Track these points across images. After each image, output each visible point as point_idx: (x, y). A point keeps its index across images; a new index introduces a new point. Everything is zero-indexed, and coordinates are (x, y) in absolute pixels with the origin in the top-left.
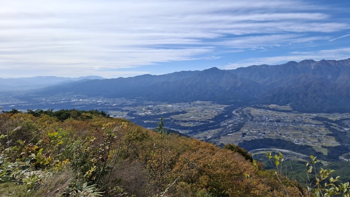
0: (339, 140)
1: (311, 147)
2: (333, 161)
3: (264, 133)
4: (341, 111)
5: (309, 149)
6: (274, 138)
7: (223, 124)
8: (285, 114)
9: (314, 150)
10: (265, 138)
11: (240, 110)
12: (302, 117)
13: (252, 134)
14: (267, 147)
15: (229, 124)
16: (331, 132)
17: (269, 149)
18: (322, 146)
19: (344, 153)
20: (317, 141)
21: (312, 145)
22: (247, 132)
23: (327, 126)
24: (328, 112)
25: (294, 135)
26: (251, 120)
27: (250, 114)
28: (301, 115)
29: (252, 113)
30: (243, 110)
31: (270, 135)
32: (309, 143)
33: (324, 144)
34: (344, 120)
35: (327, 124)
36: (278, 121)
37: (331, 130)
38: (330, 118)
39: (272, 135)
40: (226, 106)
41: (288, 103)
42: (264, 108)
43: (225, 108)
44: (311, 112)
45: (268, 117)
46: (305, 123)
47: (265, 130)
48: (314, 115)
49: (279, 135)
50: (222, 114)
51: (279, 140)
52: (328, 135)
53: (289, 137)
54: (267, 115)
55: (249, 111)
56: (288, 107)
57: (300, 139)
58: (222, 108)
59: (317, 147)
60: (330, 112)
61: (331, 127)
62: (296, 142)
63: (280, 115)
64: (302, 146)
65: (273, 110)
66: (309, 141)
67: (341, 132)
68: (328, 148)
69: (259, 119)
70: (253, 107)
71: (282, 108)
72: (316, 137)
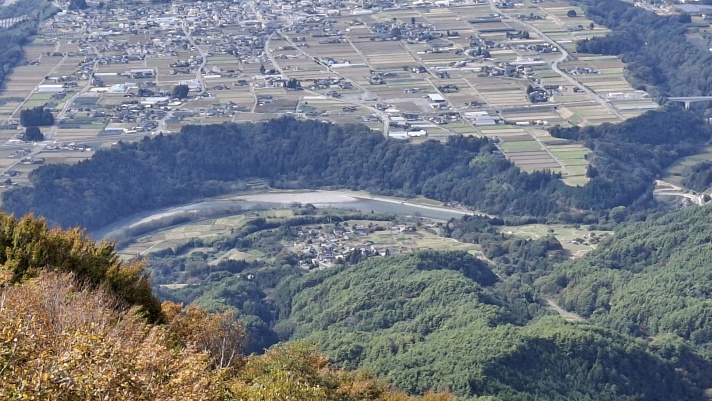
0: (651, 76)
1: (489, 145)
2: (620, 218)
3: (182, 92)
5: (480, 159)
6: (253, 117)
9: (506, 165)
10: (186, 129)
13: (93, 112)
14: (212, 194)
17: (223, 202)
18: (556, 132)
19: (683, 154)
20: (520, 98)
21: (491, 134)
22: (60, 96)
25: (381, 78)
31: (224, 98)
32: (477, 123)
33: (566, 113)
39: (239, 97)
47: (184, 69)
49: (281, 93)
51: (284, 126)
52: (584, 48)
53: (349, 100)
57: (419, 101)
62: (394, 126)
64: (432, 146)
66: (477, 104)
68: (591, 135)
72: (513, 72)
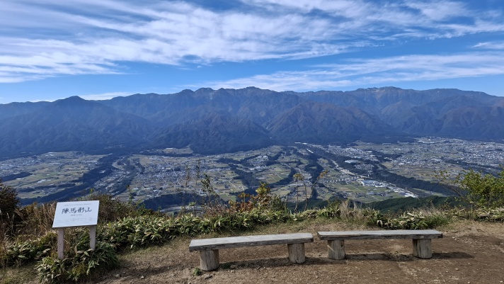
0: (246, 183)
1: (218, 196)
3: (161, 189)
4: (245, 149)
5: (217, 199)
6: (175, 193)
7: (99, 184)
8: (185, 159)
9: (221, 200)
10: (162, 196)
11: (124, 161)
12: (205, 161)
13: (144, 193)
15: (109, 183)
16: (237, 175)
17: (169, 209)
18: (230, 193)
20: (223, 187)
21: (219, 194)
22: (138, 190)
23: (233, 168)
24: (232, 152)
26: (142, 173)
27: (139, 165)
28: (205, 158)
29: (142, 163)
30: (129, 159)
31: (169, 189)
32: (216, 192)
33: (232, 190)
34: (249, 158)
35: (233, 165)
36: (178, 169)
37: (237, 172)
38: (235, 159)
39: (172, 189)
40: (101, 156)
41: (187, 145)
42: (158, 154)
43: (100, 160)
44: (214, 154)
45: (165, 165)
46: (209, 168)
47: (162, 184)
48: (218, 156)
49: (180, 188)
50: (96, 170)
51: (180, 194)
52: (235, 178)
53: (193, 189)
54: (163, 163)
55: (138, 160)
56: (188, 150)
58: (94, 160)
59: (224, 195)
60: (234, 151)
61: (237, 168)
62: (201, 193)
63: (179, 160)
64: (208, 197)
65: (170, 155)
66: (216, 189)
67: (247, 174)
68: (236, 194)
69: (152, 170)
70: (142, 154)
71: (181, 151)
72: (222, 183)
